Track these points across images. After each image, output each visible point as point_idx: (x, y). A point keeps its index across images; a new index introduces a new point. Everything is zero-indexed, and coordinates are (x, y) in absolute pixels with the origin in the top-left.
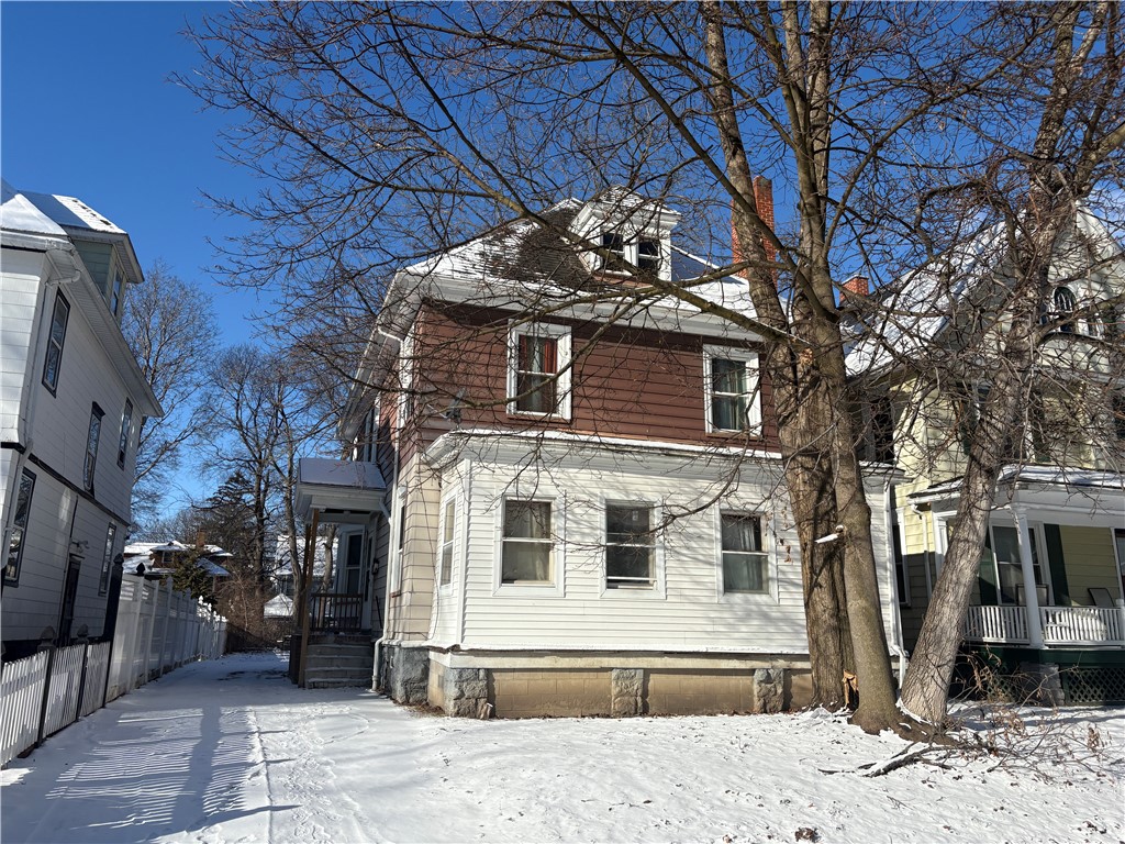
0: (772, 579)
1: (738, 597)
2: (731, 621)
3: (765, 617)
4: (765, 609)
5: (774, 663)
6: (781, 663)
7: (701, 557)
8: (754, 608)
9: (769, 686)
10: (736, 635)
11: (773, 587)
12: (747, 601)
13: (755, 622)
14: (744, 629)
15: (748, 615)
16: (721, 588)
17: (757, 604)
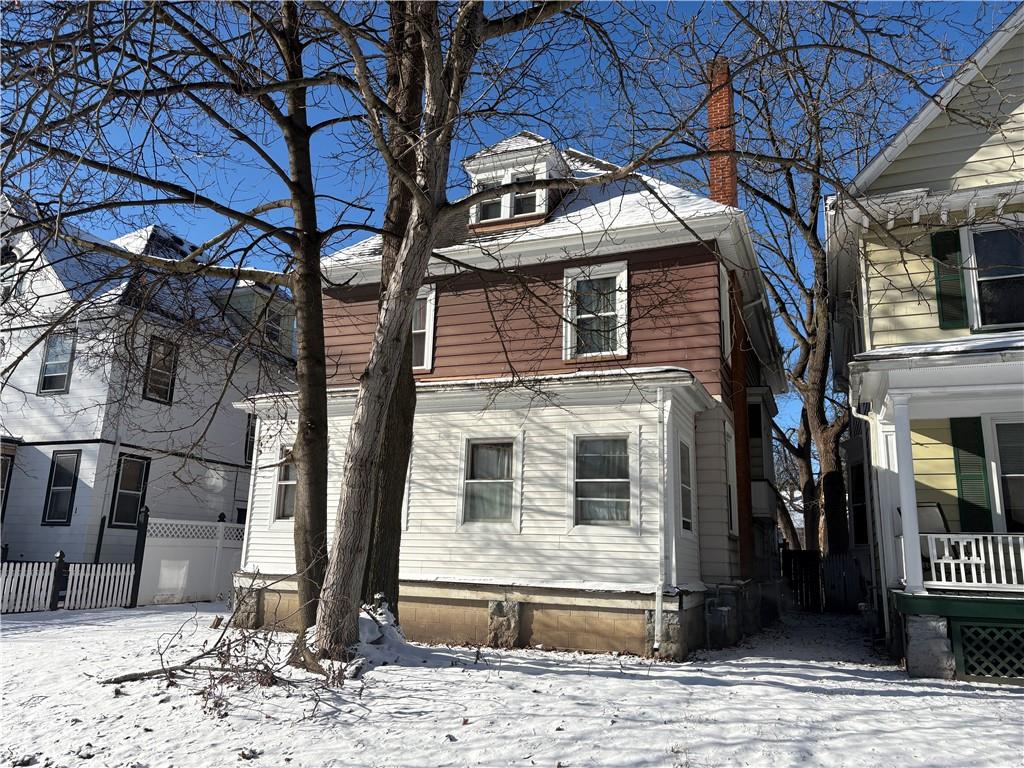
0: (516, 507)
1: (477, 527)
2: (469, 551)
3: (505, 546)
4: (506, 538)
5: (509, 595)
6: (517, 596)
7: (444, 489)
8: (494, 537)
9: (501, 619)
10: (473, 565)
11: (516, 515)
12: (486, 530)
13: (494, 552)
14: (481, 559)
15: (487, 545)
16: (460, 518)
17: (496, 533)
